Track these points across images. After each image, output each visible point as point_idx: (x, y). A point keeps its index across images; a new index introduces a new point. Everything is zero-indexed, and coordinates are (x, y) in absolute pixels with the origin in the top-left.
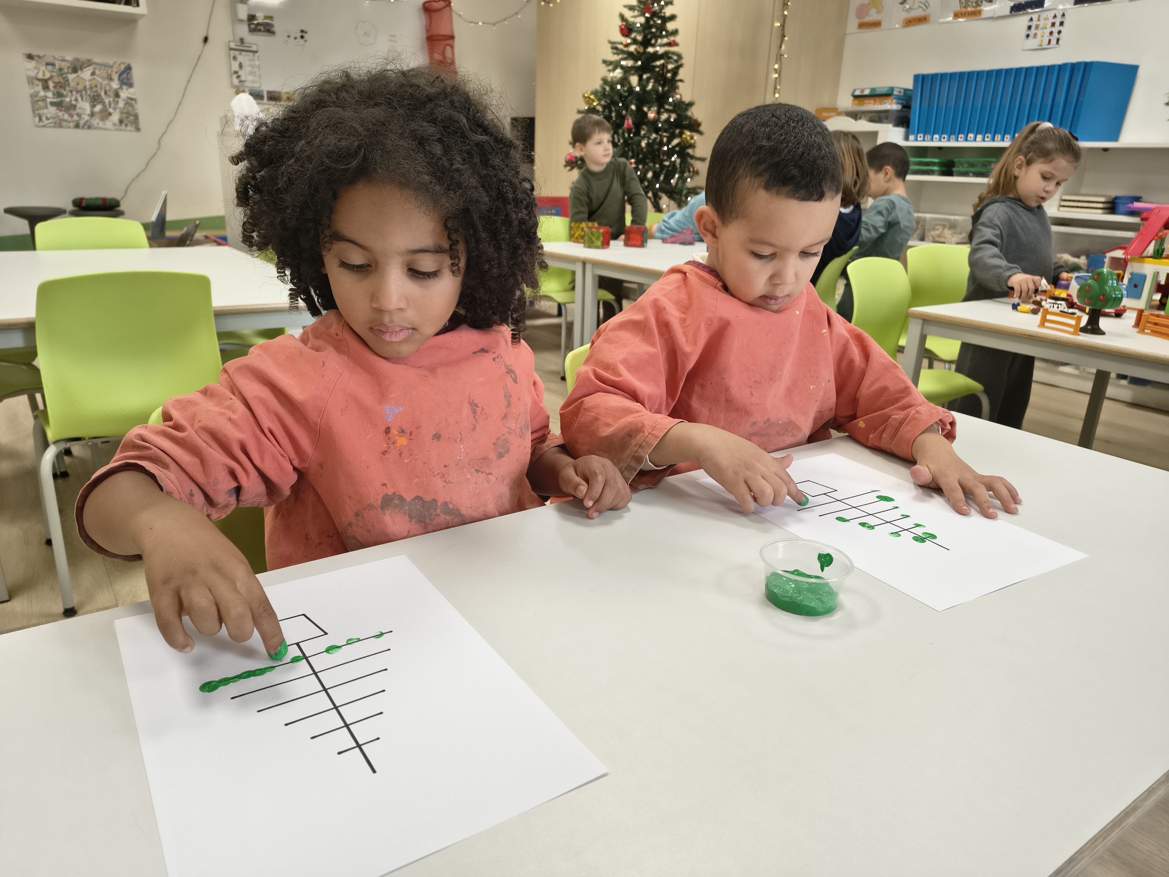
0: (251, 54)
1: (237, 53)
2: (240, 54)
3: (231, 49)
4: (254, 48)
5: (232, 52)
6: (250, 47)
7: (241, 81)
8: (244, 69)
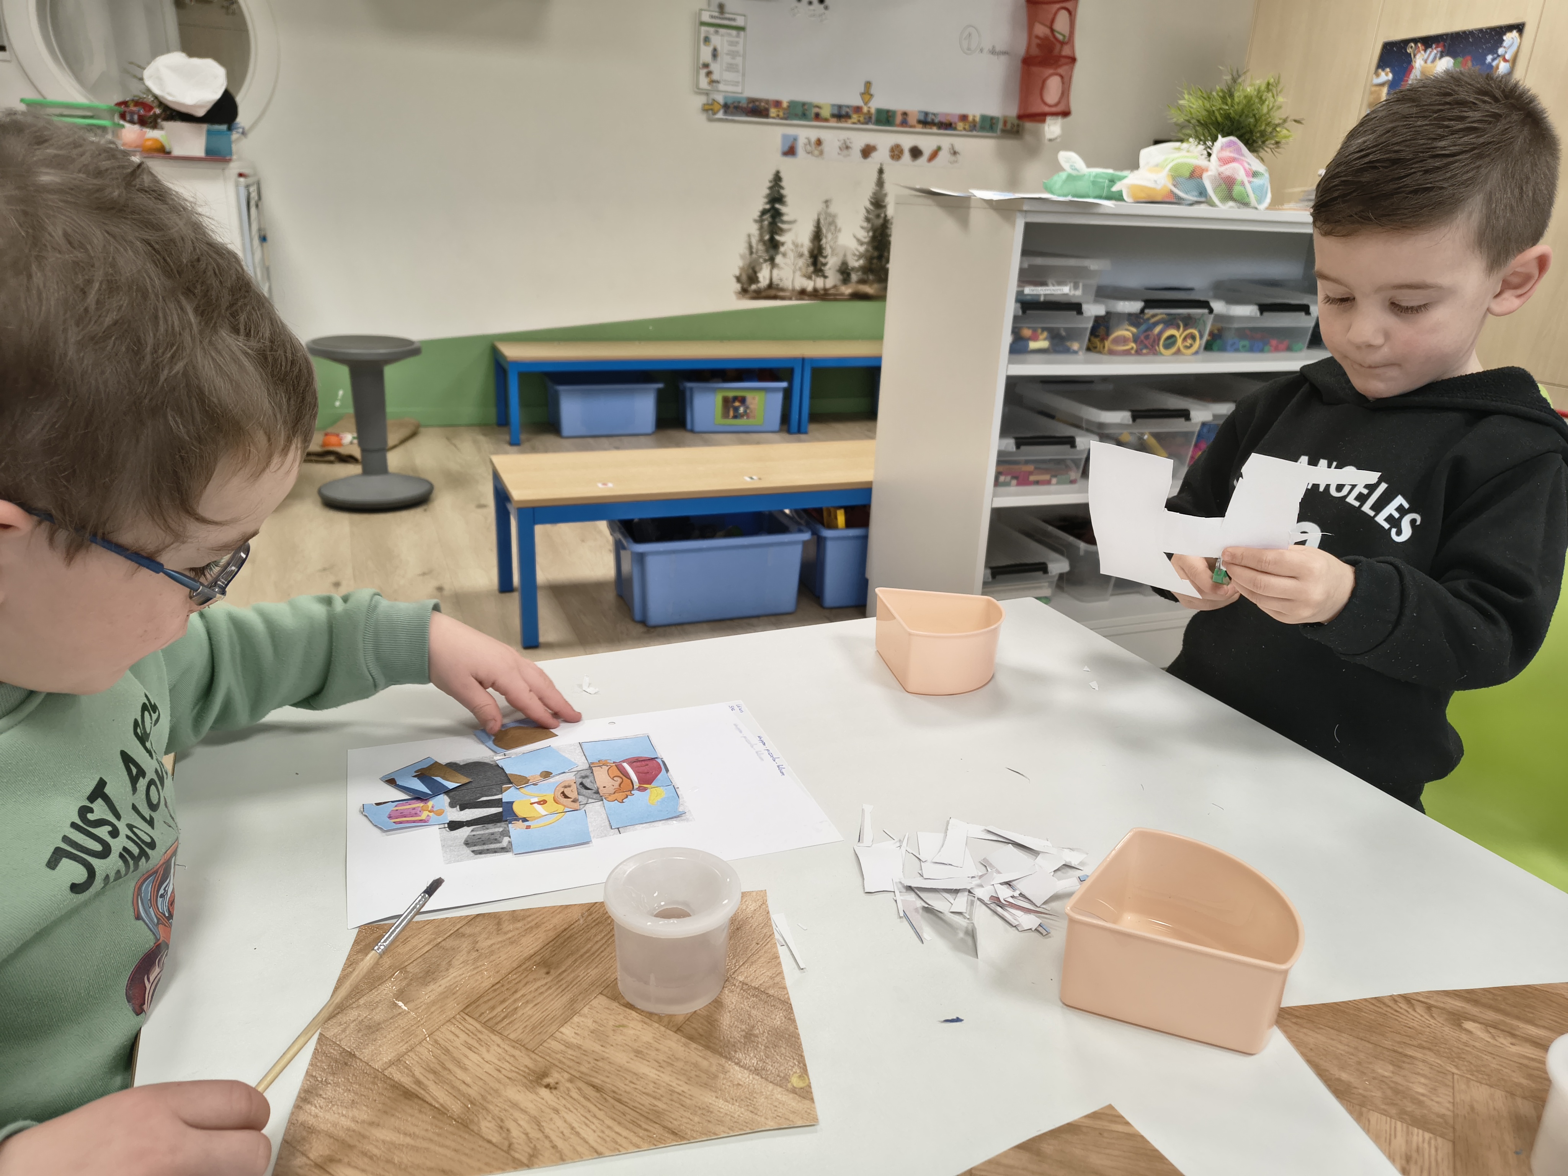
0: (734, 32)
1: (712, 30)
2: (717, 32)
3: (703, 24)
4: (740, 22)
5: (704, 29)
6: (734, 20)
7: (712, 82)
8: (719, 59)
